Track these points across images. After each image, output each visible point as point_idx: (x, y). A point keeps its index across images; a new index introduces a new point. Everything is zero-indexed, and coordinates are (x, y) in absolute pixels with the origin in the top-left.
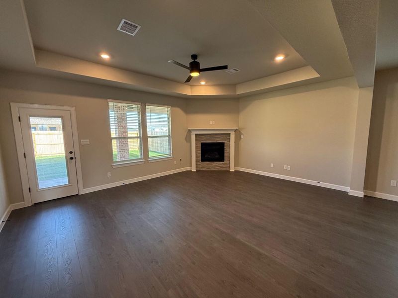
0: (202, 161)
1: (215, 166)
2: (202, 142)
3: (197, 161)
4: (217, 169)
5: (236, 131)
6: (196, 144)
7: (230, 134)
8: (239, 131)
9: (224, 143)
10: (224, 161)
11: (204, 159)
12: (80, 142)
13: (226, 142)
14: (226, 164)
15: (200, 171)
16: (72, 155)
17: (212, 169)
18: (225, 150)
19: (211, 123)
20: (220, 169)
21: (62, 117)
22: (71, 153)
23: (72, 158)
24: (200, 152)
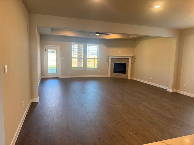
0: (114, 72)
1: (121, 75)
2: (114, 62)
3: (111, 72)
4: (121, 77)
5: (132, 57)
6: (111, 63)
7: (129, 59)
8: (135, 57)
9: (126, 63)
10: (125, 74)
11: (115, 71)
12: (61, 59)
13: (127, 63)
14: (127, 75)
15: (113, 77)
16: (58, 63)
17: (119, 77)
18: (126, 67)
19: (120, 53)
20: (123, 77)
21: (56, 49)
22: (58, 62)
23: (58, 64)
24: (113, 68)
